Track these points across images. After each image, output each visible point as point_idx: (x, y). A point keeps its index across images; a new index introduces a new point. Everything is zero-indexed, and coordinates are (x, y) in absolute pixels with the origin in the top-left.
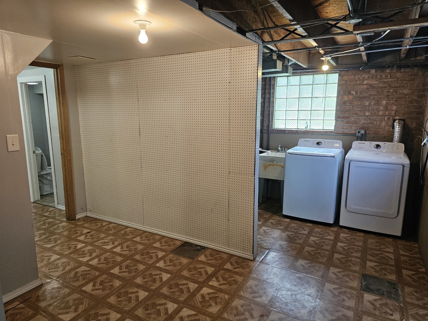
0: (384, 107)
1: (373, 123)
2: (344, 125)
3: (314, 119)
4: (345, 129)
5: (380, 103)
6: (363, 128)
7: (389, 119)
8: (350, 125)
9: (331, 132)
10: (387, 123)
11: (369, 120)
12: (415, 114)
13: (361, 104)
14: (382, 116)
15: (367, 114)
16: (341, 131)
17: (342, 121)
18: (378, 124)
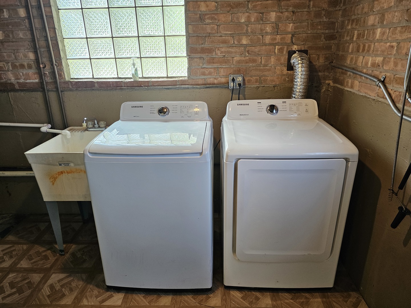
0: (273, 27)
1: (254, 61)
2: (205, 66)
3: (147, 55)
4: (208, 75)
5: (266, 18)
6: (238, 72)
7: (281, 50)
8: (215, 65)
9: (183, 83)
10: (279, 60)
11: (248, 53)
12: (324, 40)
13: (232, 21)
14: (270, 44)
15: (244, 42)
16: (200, 79)
17: (200, 58)
18: (263, 63)
